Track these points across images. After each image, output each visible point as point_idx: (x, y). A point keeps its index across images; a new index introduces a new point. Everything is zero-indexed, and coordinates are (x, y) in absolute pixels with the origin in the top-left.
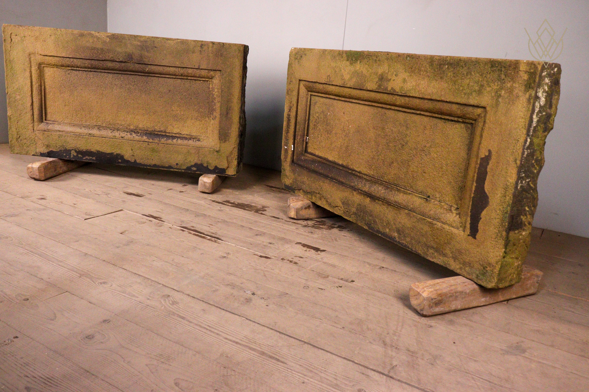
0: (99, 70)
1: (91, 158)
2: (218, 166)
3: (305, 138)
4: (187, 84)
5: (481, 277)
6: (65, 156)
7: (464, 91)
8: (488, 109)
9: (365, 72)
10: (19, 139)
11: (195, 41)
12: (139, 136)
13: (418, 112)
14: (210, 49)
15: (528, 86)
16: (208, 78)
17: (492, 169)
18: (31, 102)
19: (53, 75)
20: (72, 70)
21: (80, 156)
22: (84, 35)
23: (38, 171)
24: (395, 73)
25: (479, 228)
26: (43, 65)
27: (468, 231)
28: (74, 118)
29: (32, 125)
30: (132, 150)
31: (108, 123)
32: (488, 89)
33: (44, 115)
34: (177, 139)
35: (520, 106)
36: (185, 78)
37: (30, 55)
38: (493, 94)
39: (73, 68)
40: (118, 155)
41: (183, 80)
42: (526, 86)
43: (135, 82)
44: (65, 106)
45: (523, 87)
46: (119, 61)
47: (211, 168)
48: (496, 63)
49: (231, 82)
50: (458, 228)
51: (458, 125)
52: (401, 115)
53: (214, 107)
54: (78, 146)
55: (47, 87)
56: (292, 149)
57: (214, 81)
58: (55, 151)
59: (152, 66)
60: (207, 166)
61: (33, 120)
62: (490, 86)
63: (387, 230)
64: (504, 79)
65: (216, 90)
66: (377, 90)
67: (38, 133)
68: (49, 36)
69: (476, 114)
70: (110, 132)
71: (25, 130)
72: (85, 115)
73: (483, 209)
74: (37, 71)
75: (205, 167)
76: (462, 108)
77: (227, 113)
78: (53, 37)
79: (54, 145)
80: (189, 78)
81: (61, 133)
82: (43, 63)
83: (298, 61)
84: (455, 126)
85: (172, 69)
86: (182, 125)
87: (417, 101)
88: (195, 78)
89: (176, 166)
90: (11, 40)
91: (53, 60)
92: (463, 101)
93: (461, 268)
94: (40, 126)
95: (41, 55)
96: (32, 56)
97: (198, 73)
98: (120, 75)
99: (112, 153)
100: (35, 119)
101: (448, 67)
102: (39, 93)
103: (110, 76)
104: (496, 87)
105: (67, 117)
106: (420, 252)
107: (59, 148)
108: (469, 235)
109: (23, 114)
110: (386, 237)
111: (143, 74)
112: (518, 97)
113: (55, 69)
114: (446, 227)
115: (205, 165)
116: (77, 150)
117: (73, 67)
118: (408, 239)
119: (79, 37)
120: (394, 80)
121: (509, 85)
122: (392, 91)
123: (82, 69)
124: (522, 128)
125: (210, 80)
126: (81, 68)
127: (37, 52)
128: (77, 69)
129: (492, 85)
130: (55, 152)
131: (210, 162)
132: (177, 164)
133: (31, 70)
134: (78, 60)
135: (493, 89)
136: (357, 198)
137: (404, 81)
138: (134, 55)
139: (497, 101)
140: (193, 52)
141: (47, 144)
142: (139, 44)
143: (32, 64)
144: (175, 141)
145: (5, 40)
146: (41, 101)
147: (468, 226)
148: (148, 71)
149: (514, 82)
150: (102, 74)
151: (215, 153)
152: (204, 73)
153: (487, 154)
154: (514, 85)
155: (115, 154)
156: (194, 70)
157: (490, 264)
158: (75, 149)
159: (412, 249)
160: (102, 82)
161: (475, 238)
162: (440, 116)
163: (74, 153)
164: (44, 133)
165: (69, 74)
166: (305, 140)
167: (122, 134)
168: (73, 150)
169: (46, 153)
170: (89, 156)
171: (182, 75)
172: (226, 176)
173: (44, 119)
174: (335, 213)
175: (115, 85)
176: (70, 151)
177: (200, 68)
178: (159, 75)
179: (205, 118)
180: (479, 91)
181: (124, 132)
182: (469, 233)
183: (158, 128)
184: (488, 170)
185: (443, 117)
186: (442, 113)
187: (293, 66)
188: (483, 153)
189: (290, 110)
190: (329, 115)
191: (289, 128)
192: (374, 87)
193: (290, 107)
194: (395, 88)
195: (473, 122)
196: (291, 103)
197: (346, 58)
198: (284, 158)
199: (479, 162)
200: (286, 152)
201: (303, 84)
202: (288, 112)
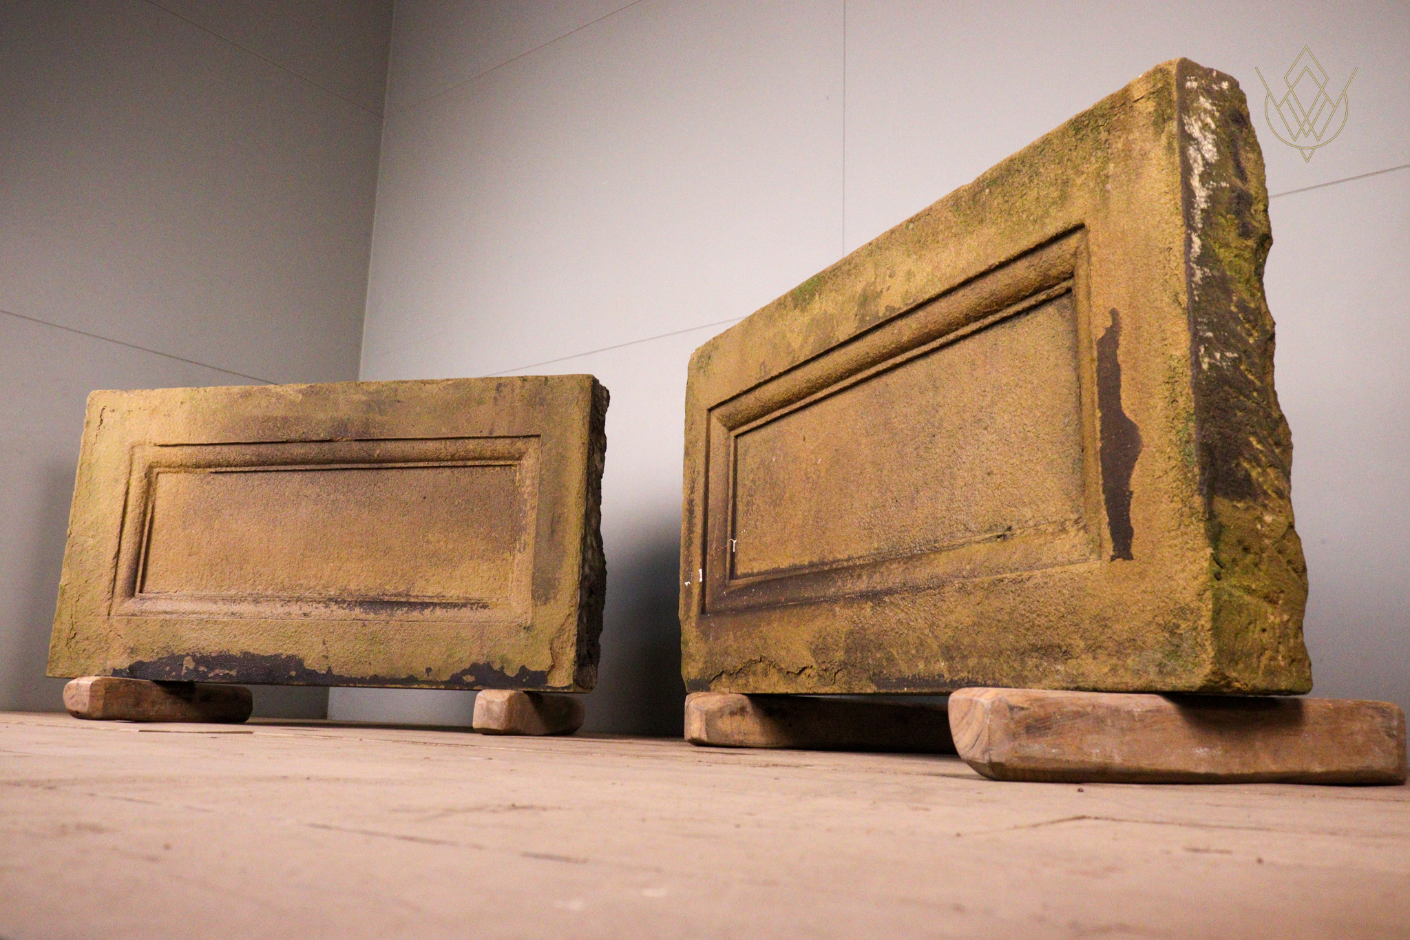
0: (274, 468)
1: (227, 672)
2: (527, 667)
3: (728, 545)
4: (464, 477)
5: (1171, 664)
6: (169, 673)
7: (1031, 218)
8: (1089, 222)
9: (830, 308)
10: (74, 641)
11: (483, 380)
12: (344, 609)
14: (517, 391)
15: (1160, 120)
16: (512, 458)
17: (1129, 353)
18: (117, 549)
19: (174, 490)
20: (216, 473)
21: (202, 669)
22: (250, 395)
23: (88, 693)
24: (888, 272)
25: (1132, 522)
26: (156, 470)
28: (204, 582)
29: (108, 603)
30: (324, 644)
31: (279, 586)
32: (1079, 181)
33: (139, 579)
34: (434, 608)
35: (1154, 172)
36: (460, 463)
37: (133, 448)
38: (1092, 184)
39: (219, 469)
40: (291, 658)
41: (456, 471)
42: (1155, 124)
43: (349, 485)
44: (190, 555)
45: (1151, 130)
46: (318, 439)
47: (511, 673)
48: (1083, 119)
49: (562, 458)
50: (1086, 559)
52: (918, 368)
53: (524, 523)
54: (203, 644)
55: (157, 516)
56: (701, 580)
58: (148, 660)
59: (387, 442)
60: (502, 668)
61: (113, 592)
62: (1083, 173)
63: (921, 664)
64: (1107, 140)
65: (528, 482)
66: (859, 333)
67: (117, 621)
68: (179, 403)
69: (1068, 256)
70: (278, 605)
71: (91, 618)
72: (230, 572)
74: (141, 481)
75: (496, 672)
77: (553, 532)
78: (186, 406)
79: (147, 646)
80: (470, 463)
81: (168, 617)
82: (158, 465)
83: (704, 372)
84: (1035, 323)
85: (431, 446)
86: (448, 575)
87: (943, 306)
88: (481, 462)
89: (426, 676)
90: (102, 420)
91: (177, 455)
92: (1034, 239)
93: (1114, 669)
94: (125, 605)
95: (155, 445)
96: (137, 450)
97: (488, 447)
98: (318, 474)
99: (277, 656)
100: (118, 590)
101: (990, 192)
102: (138, 530)
103: (297, 477)
104: (1094, 167)
105: (191, 580)
107: (158, 653)
108: (1113, 559)
109: (92, 580)
110: (920, 686)
111: (367, 466)
112: (1144, 155)
113: (182, 476)
114: (1057, 571)
115: (497, 667)
116: (198, 655)
117: (218, 467)
118: (972, 661)
119: (240, 400)
121: (1120, 145)
122: (887, 314)
123: (238, 469)
124: (1172, 214)
125: (516, 463)
126: (236, 466)
127: (148, 441)
128: (228, 469)
129: (1085, 167)
130: (146, 663)
131: (510, 656)
132: (429, 670)
133: (129, 479)
134: (232, 447)
135: (1088, 173)
136: (843, 620)
137: (909, 276)
138: (352, 423)
139: (1104, 191)
140: (480, 403)
141: (132, 645)
142: (364, 398)
143: (134, 467)
144: (427, 612)
145: (88, 423)
146: (140, 547)
147: (1107, 535)
148: (378, 455)
149: (1130, 131)
150: (280, 475)
151: (522, 634)
152: (501, 446)
153: (1109, 323)
154: (1131, 137)
155: (283, 657)
156: (481, 441)
158: (193, 653)
160: (277, 493)
161: (1128, 556)
163: (189, 664)
164: (129, 622)
165: (208, 483)
166: (728, 549)
167: (306, 609)
168: (188, 655)
169: (125, 669)
170: (223, 667)
171: (453, 459)
172: (548, 690)
173: (138, 589)
174: (801, 690)
175: (305, 498)
176: (183, 657)
177: (494, 435)
178: (403, 465)
179: (503, 553)
180: (1060, 197)
181: (310, 604)
182: (1112, 553)
183: (391, 588)
184: (1120, 359)
185: (1004, 314)
186: (1002, 304)
187: (696, 386)
188: (1098, 328)
189: (692, 490)
190: (776, 461)
191: (692, 532)
192: (853, 329)
193: (693, 481)
194: (893, 303)
195: (1070, 283)
196: (694, 472)
197: (792, 306)
198: (685, 613)
199: (1096, 354)
200: (689, 594)
201: (717, 415)
202: (690, 495)
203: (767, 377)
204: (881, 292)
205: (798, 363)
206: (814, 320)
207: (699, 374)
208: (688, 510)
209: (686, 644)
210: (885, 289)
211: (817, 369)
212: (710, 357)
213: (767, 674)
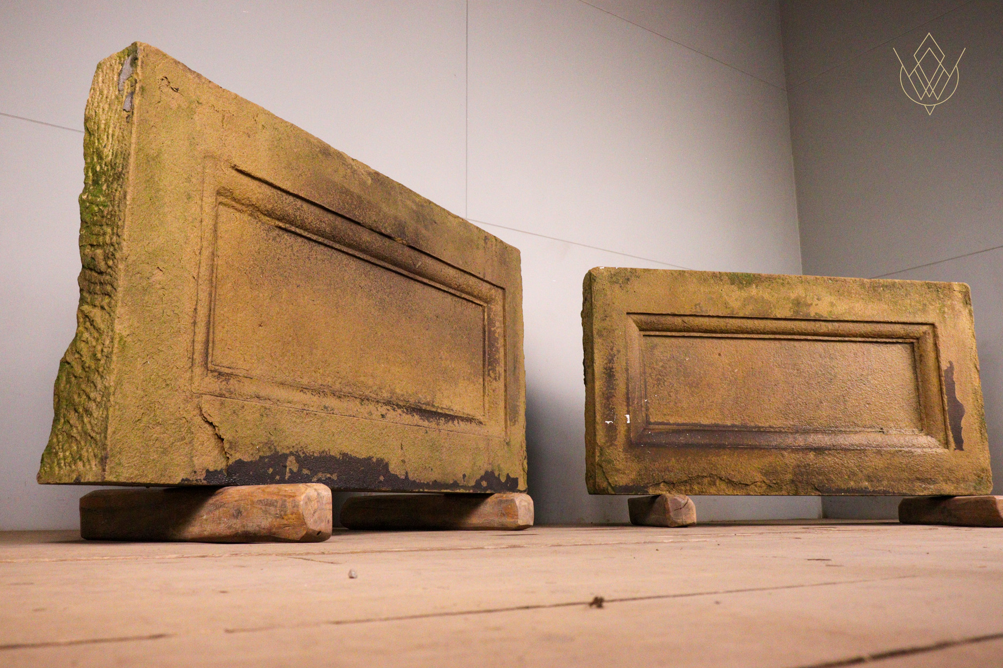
1: (329, 475)
2: (509, 475)
3: (643, 402)
5: (979, 487)
6: (272, 477)
8: (936, 324)
9: (766, 296)
10: (140, 424)
13: (847, 339)
14: (493, 247)
17: (958, 378)
20: (283, 229)
21: (305, 471)
24: (817, 297)
25: (962, 438)
27: (953, 445)
30: (401, 448)
32: (931, 307)
37: (204, 157)
38: (938, 311)
40: (380, 461)
46: (386, 233)
47: (502, 479)
50: (937, 447)
51: (894, 347)
52: (818, 345)
53: (497, 357)
56: (629, 422)
57: (492, 306)
58: (249, 460)
59: (427, 258)
60: (499, 475)
63: (852, 483)
65: (497, 324)
66: (793, 318)
67: (207, 401)
68: (260, 127)
69: (921, 332)
73: (961, 418)
75: (497, 478)
76: (906, 327)
77: (515, 368)
78: (267, 134)
79: (247, 441)
80: (463, 295)
83: (621, 287)
85: (452, 272)
87: (851, 325)
88: (470, 297)
89: (462, 481)
90: (161, 96)
91: (257, 192)
92: (911, 319)
94: (207, 379)
95: (234, 167)
96: (208, 163)
97: (480, 287)
99: (370, 458)
101: (883, 290)
103: (353, 264)
104: (938, 305)
106: (904, 491)
107: (259, 450)
108: (955, 449)
111: (406, 273)
114: (929, 450)
115: (496, 474)
116: (301, 454)
117: (288, 225)
118: (885, 483)
119: (320, 156)
120: (816, 305)
121: (949, 303)
122: (817, 317)
125: (487, 305)
130: (247, 463)
131: (501, 466)
132: (464, 476)
133: (202, 201)
134: (313, 208)
135: (936, 307)
136: (791, 459)
137: (832, 304)
138: (406, 228)
139: (943, 317)
140: (478, 247)
141: (230, 438)
142: (414, 207)
143: (205, 186)
147: (951, 439)
149: (953, 300)
151: (506, 448)
153: (949, 365)
154: (953, 302)
155: (374, 460)
157: (983, 470)
158: (297, 452)
159: (893, 493)
161: (962, 450)
162: (875, 340)
163: (291, 465)
164: (222, 404)
165: (274, 238)
166: (643, 404)
168: (291, 453)
169: (221, 470)
170: (325, 469)
173: (210, 359)
176: (285, 457)
177: (486, 279)
180: (923, 309)
182: (955, 447)
183: (424, 397)
184: (954, 379)
185: (879, 340)
186: (880, 336)
187: (608, 293)
188: (944, 366)
189: (611, 361)
190: (689, 361)
191: (613, 389)
192: (789, 314)
193: (610, 355)
194: (821, 313)
195: (914, 341)
196: (612, 349)
197: (729, 282)
198: (607, 442)
199: (943, 375)
200: (612, 429)
201: (635, 318)
202: (606, 364)
203: (704, 314)
204: (811, 304)
205: (737, 316)
206: (751, 297)
207: (613, 286)
208: (604, 373)
209: (609, 462)
210: (814, 304)
211: (749, 324)
212: (628, 279)
213: (715, 484)
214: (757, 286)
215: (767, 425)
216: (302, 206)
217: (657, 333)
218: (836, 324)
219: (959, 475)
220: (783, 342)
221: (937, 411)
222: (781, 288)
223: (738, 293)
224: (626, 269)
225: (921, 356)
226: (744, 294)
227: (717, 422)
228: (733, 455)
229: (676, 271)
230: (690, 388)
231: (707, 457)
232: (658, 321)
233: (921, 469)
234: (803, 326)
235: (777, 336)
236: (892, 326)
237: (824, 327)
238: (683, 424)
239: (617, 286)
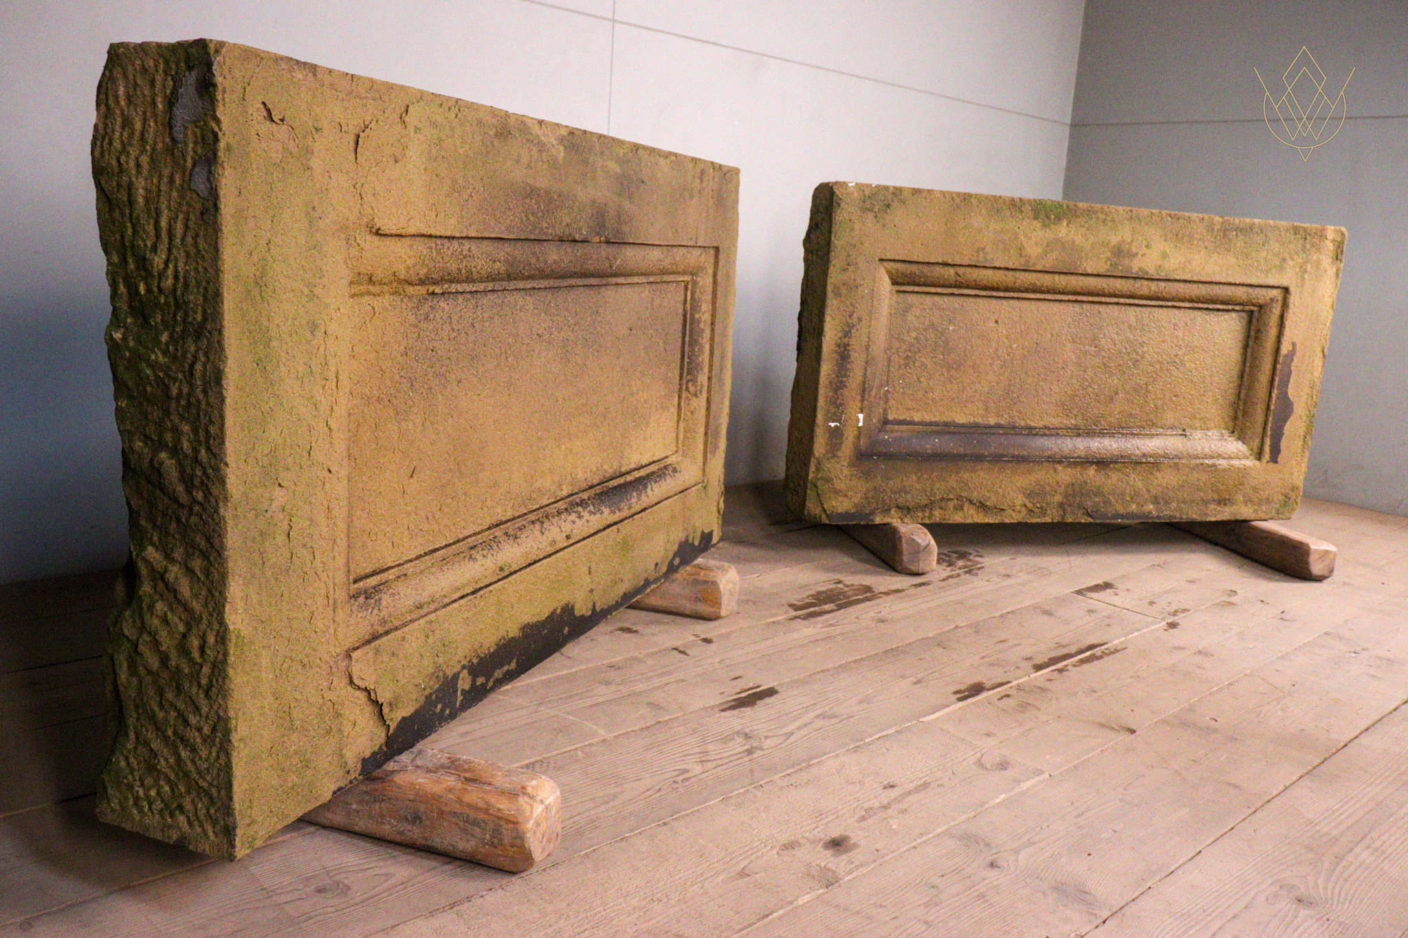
2: (704, 529)
3: (882, 392)
5: (1282, 509)
6: (441, 715)
7: (1260, 267)
8: (1292, 289)
9: (1079, 240)
12: (595, 513)
13: (1170, 304)
14: (711, 184)
17: (1296, 367)
21: (479, 682)
24: (1145, 243)
25: (1281, 447)
26: (354, 289)
27: (1267, 455)
30: (590, 573)
32: (1292, 263)
35: (1328, 283)
38: (1298, 270)
39: (446, 287)
40: (564, 608)
42: (1333, 257)
45: (1330, 260)
47: (698, 539)
50: (1248, 458)
51: (1226, 316)
52: (1132, 312)
53: (700, 359)
56: (861, 424)
57: (699, 279)
58: (413, 711)
62: (1294, 260)
63: (1134, 506)
64: (1309, 250)
65: (704, 307)
66: (1108, 273)
67: (358, 658)
69: (1268, 298)
73: (1286, 421)
75: (690, 546)
76: (1250, 290)
79: (411, 686)
83: (876, 217)
87: (1181, 286)
89: (654, 572)
93: (1256, 511)
95: (377, 232)
104: (1300, 260)
106: (1194, 516)
108: (1268, 462)
110: (1132, 518)
112: (1325, 271)
114: (1235, 462)
115: (691, 540)
116: (475, 661)
117: (447, 285)
119: (496, 141)
120: (1143, 255)
121: (1315, 257)
122: (1140, 273)
125: (689, 279)
129: (1295, 257)
131: (697, 524)
132: (656, 566)
134: (484, 246)
135: (1296, 262)
136: (1065, 475)
137: (1164, 255)
138: (609, 213)
139: (1303, 277)
140: (691, 196)
147: (1267, 449)
149: (1320, 253)
151: (703, 495)
153: (1291, 348)
154: (1321, 257)
155: (559, 611)
157: (1293, 489)
159: (1181, 518)
161: (1276, 462)
162: (1205, 306)
164: (377, 649)
165: (427, 317)
166: (883, 396)
168: (463, 667)
169: (380, 748)
174: (1007, 521)
176: (456, 677)
180: (1279, 266)
182: (1267, 460)
184: (1292, 368)
186: (1214, 301)
187: (857, 226)
188: (1285, 349)
189: (847, 334)
190: (953, 330)
191: (845, 376)
192: (1102, 268)
193: (848, 325)
194: (1146, 268)
195: (1255, 309)
196: (851, 316)
197: (1031, 214)
198: (827, 452)
199: (1281, 361)
200: (836, 434)
201: (889, 267)
202: (841, 338)
203: (987, 265)
204: (1137, 254)
205: (1033, 268)
206: (1058, 240)
207: (865, 216)
208: (836, 352)
209: (828, 480)
210: (1141, 253)
211: (1046, 280)
212: (888, 206)
213: (962, 509)
214: (1069, 223)
215: (1041, 424)
216: (469, 250)
217: (916, 289)
218: (1162, 284)
219: (1264, 494)
220: (1085, 306)
221: (1260, 409)
222: (1101, 227)
223: (1041, 233)
224: (886, 188)
225: (1258, 331)
226: (1048, 235)
227: (977, 420)
228: (993, 470)
229: (958, 194)
230: (948, 371)
231: (957, 473)
232: (922, 272)
233: (1221, 487)
234: (1120, 285)
235: (1079, 298)
236: (1233, 288)
237: (1145, 287)
238: (931, 424)
239: (871, 216)
